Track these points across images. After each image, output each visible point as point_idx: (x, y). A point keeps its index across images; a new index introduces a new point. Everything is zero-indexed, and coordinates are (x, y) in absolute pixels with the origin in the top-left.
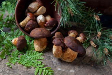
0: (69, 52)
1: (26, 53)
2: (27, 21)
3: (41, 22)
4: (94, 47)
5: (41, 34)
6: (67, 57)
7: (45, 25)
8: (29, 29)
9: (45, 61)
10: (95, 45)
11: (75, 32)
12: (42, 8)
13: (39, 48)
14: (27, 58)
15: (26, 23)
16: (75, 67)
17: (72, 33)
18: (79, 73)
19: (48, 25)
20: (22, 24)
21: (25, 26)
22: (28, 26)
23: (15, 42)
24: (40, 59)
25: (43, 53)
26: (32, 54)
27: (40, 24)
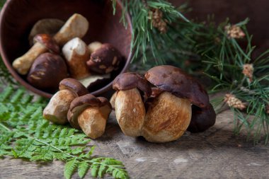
0: (164, 107)
2: (36, 55)
3: (76, 55)
4: (239, 109)
6: (162, 121)
7: (89, 62)
8: (43, 74)
10: (240, 102)
12: (76, 17)
14: (39, 144)
15: (31, 59)
18: (201, 163)
21: (29, 70)
22: (38, 66)
26: (53, 135)
27: (73, 64)
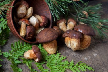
1: (46, 61)
2: (25, 28)
3: (37, 24)
5: (55, 35)
7: (41, 25)
8: (32, 35)
9: (68, 59)
11: (64, 20)
13: (55, 49)
14: (53, 65)
16: (93, 51)
17: (61, 22)
18: (100, 53)
19: (45, 24)
20: (24, 33)
22: (30, 33)
23: (31, 55)
24: (63, 59)
25: (58, 52)
26: (52, 59)
